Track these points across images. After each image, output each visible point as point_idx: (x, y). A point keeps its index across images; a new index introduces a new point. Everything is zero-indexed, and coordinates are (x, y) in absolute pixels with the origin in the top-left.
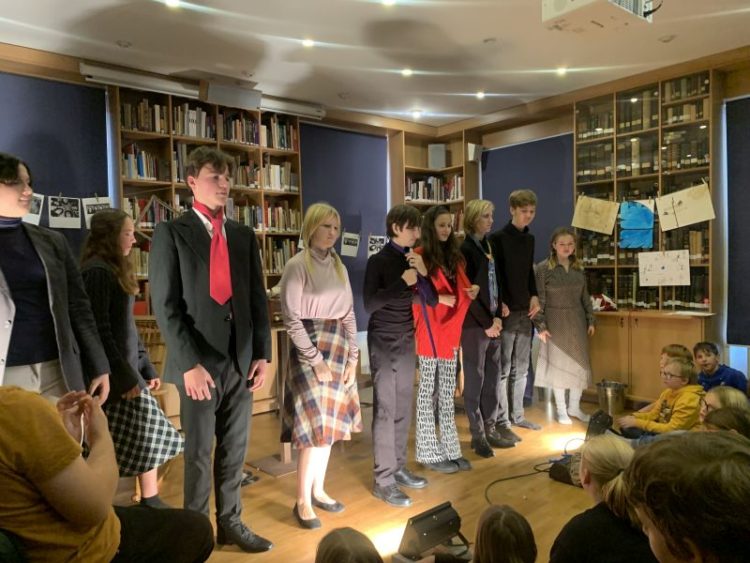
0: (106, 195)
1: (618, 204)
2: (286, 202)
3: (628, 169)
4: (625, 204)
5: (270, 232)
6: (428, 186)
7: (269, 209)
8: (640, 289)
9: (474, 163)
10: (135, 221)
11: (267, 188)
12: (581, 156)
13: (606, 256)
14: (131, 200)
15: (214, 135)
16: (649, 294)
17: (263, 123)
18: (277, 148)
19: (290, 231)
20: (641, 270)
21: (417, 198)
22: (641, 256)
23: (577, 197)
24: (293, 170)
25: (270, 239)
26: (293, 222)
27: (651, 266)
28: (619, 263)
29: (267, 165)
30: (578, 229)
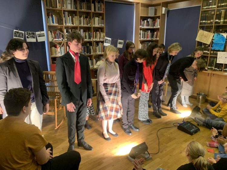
0: (44, 31)
1: (214, 34)
2: (100, 30)
3: (219, 21)
4: (216, 34)
5: (95, 41)
6: (148, 22)
7: (94, 33)
8: (216, 64)
9: (164, 14)
10: (52, 39)
11: (94, 26)
12: (202, 15)
13: (206, 52)
14: (51, 32)
15: (76, 8)
16: (219, 66)
17: (92, 3)
18: (97, 11)
19: (101, 40)
20: (218, 58)
21: (144, 26)
22: (219, 53)
23: (199, 30)
24: (103, 19)
25: (95, 43)
26: (102, 37)
27: (222, 56)
28: (210, 54)
29: (94, 18)
30: (198, 41)
